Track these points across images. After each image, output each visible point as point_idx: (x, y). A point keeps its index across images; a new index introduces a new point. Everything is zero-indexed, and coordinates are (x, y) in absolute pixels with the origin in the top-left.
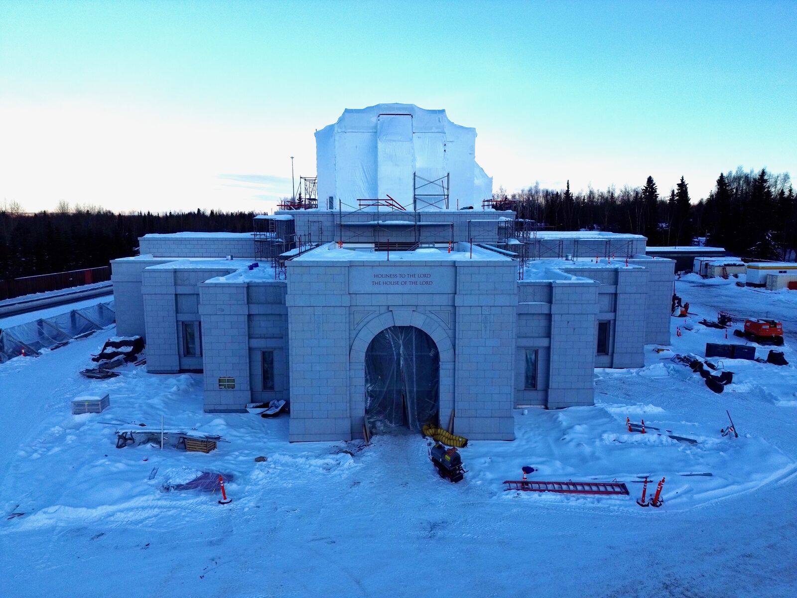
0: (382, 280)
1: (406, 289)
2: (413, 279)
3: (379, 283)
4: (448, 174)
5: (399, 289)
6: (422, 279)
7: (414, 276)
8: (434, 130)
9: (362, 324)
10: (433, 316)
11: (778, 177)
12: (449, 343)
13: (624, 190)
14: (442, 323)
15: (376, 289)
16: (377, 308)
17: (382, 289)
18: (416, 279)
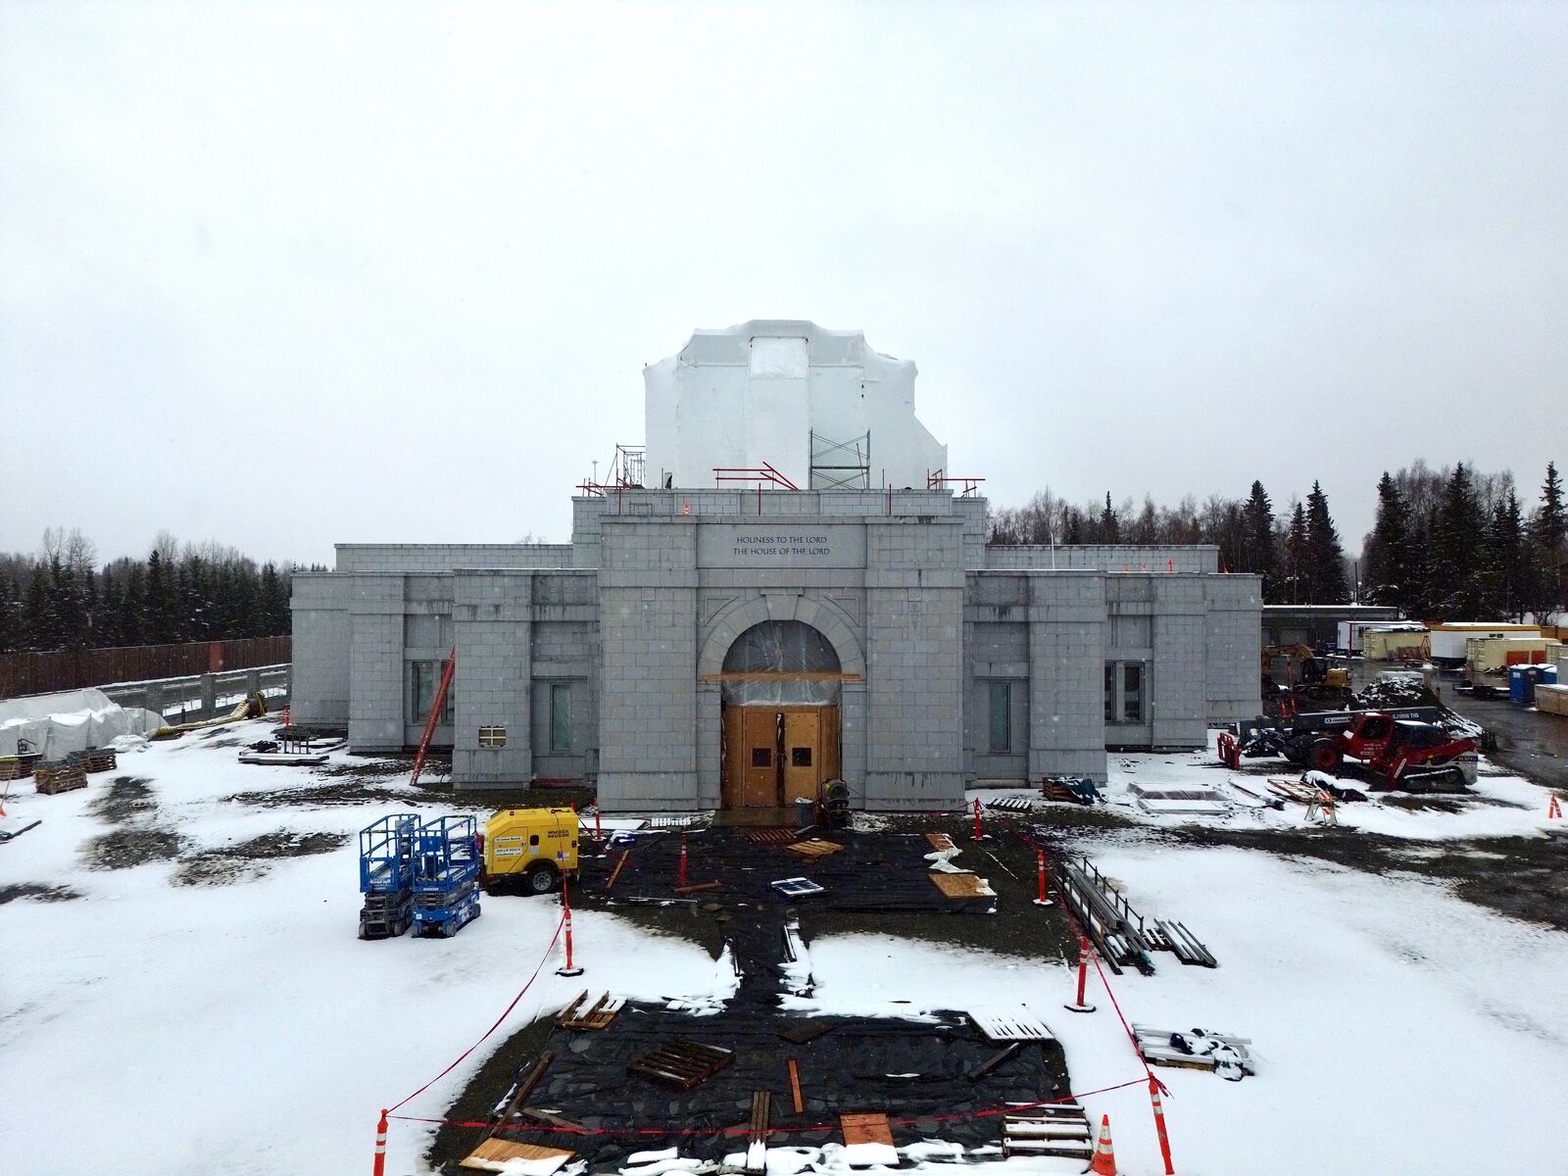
0: (749, 546)
1: (789, 560)
2: (798, 546)
4: (869, 433)
5: (776, 560)
6: (812, 546)
7: (800, 540)
8: (844, 362)
9: (719, 617)
10: (830, 605)
11: (1491, 480)
12: (855, 650)
13: (1208, 504)
14: (845, 617)
15: (742, 560)
16: (741, 592)
17: (751, 560)
18: (806, 545)
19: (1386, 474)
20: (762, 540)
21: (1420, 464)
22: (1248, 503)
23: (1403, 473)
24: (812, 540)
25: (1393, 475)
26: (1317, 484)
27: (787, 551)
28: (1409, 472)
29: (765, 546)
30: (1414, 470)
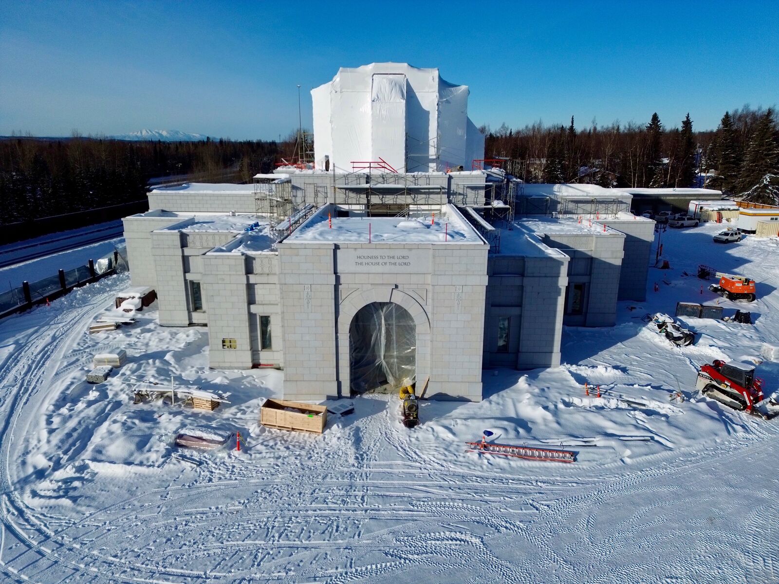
0: (364, 261)
1: (387, 269)
2: (392, 261)
3: (361, 264)
5: (379, 268)
6: (400, 261)
7: (393, 257)
8: (427, 90)
9: (347, 300)
12: (424, 317)
13: (627, 127)
15: (360, 269)
16: (360, 286)
17: (364, 268)
18: (396, 260)
19: (727, 113)
20: (371, 258)
21: (746, 107)
22: (649, 125)
23: (736, 111)
24: (401, 257)
25: (731, 113)
26: (688, 115)
27: (386, 264)
28: (740, 111)
29: (374, 261)
30: (743, 110)
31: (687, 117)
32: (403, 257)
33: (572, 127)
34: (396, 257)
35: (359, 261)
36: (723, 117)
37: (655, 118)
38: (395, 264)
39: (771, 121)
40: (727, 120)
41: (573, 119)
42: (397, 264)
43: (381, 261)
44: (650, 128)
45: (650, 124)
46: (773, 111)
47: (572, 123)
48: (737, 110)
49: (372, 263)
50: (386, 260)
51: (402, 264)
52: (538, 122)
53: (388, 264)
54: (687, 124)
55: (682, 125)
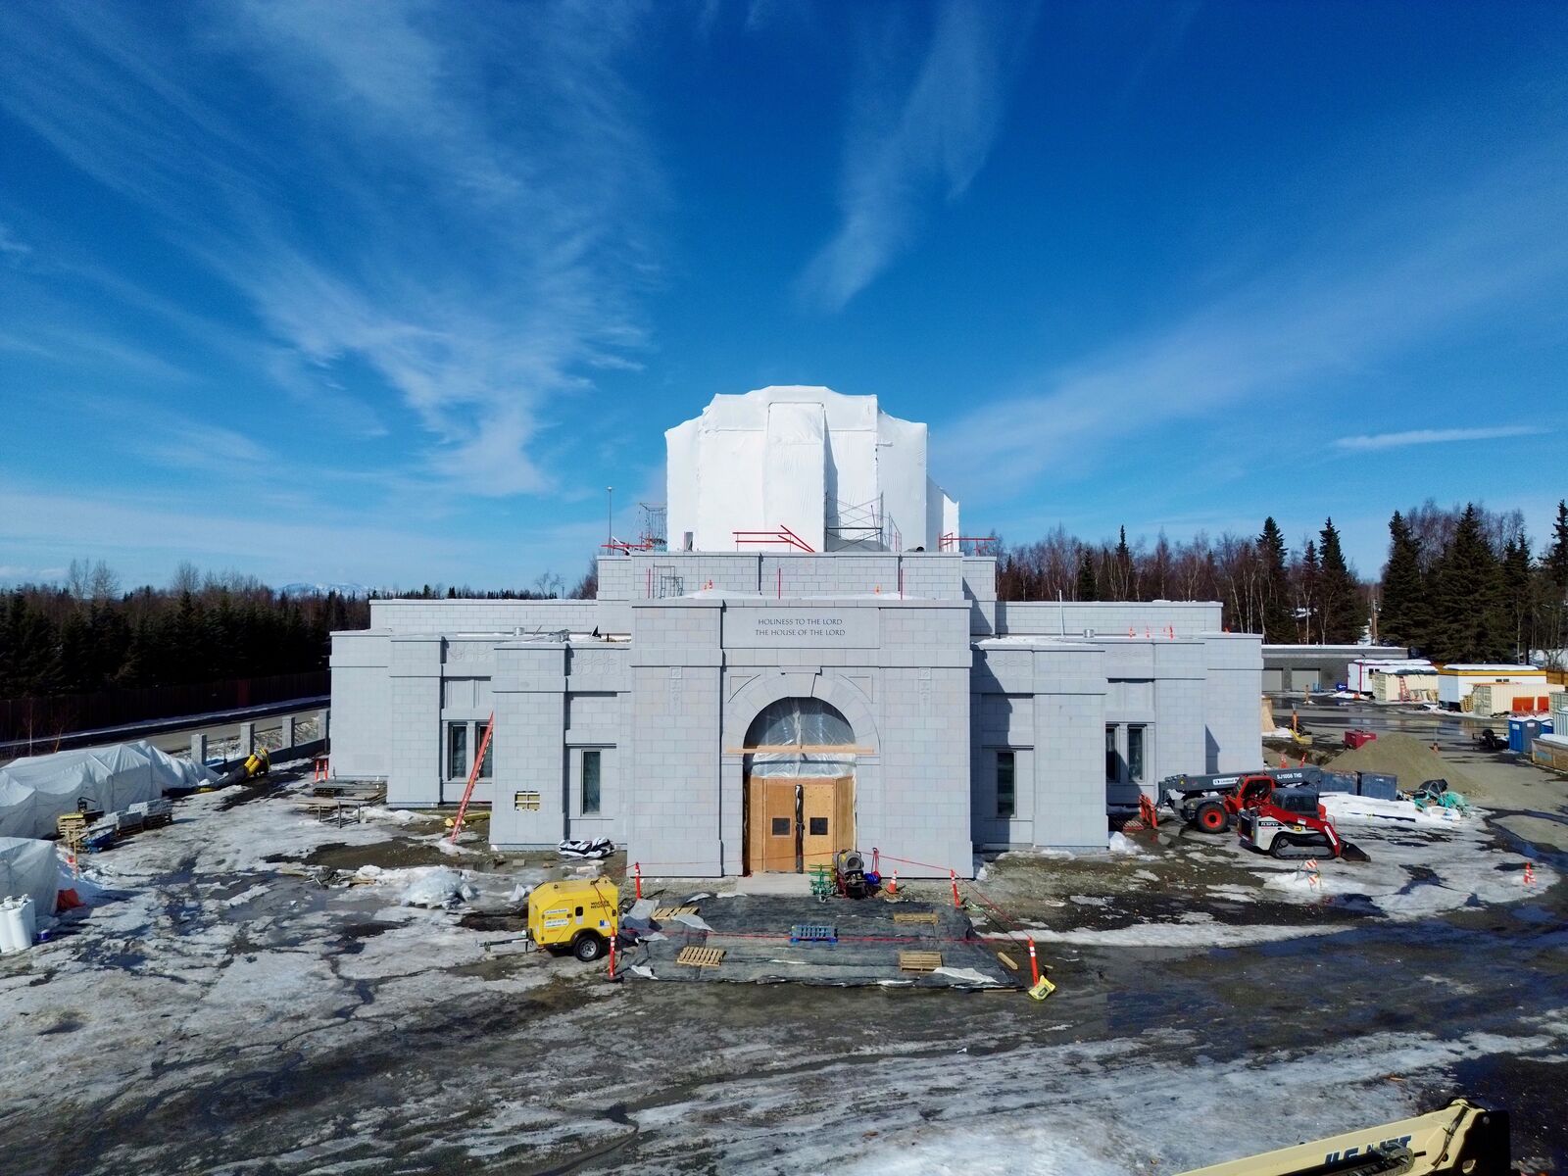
0: (770, 628)
1: (807, 640)
2: (816, 627)
3: (766, 633)
4: (882, 495)
5: (795, 641)
6: (829, 628)
7: (817, 622)
8: (857, 427)
9: (741, 694)
10: (846, 683)
11: (1503, 518)
12: (869, 725)
13: (1222, 540)
14: (859, 694)
15: (762, 641)
16: (762, 670)
17: (771, 641)
19: (1397, 514)
20: (782, 622)
21: (1430, 504)
22: (1261, 538)
23: (1414, 512)
24: (829, 622)
25: (1404, 514)
26: (1329, 520)
27: (805, 632)
28: (1419, 511)
29: (785, 628)
30: (1425, 510)
31: (1329, 525)
32: (834, 622)
33: (1122, 545)
34: (821, 621)
35: (762, 627)
36: (1390, 519)
37: (1270, 526)
38: (820, 633)
39: (1475, 524)
40: (1398, 527)
41: (1122, 531)
42: (824, 633)
43: (796, 627)
44: (1262, 543)
45: (1263, 536)
46: (1481, 511)
47: (1123, 537)
48: (1415, 509)
49: (782, 632)
50: (806, 627)
51: (832, 633)
52: (1057, 530)
53: (808, 633)
54: (1330, 536)
55: (1320, 537)
